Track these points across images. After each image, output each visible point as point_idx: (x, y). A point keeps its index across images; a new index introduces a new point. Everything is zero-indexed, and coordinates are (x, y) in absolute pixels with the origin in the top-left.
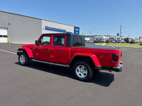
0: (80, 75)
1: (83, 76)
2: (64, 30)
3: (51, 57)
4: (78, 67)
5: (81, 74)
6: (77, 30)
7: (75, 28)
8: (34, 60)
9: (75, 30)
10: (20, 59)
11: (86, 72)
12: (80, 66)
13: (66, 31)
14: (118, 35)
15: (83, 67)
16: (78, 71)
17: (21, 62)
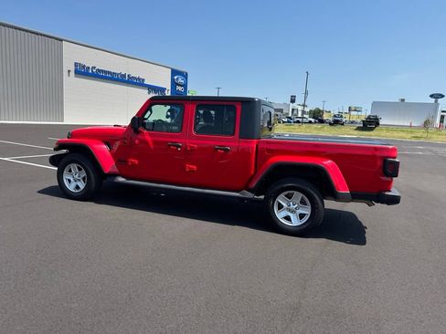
0: (288, 218)
1: (296, 222)
2: (139, 79)
3: (187, 170)
4: (282, 195)
5: (291, 215)
6: (181, 81)
7: (174, 72)
8: (121, 179)
9: (173, 80)
10: (66, 176)
11: (307, 211)
12: (286, 193)
13: (145, 83)
14: (293, 101)
15: (298, 196)
16: (280, 207)
17: (71, 187)
